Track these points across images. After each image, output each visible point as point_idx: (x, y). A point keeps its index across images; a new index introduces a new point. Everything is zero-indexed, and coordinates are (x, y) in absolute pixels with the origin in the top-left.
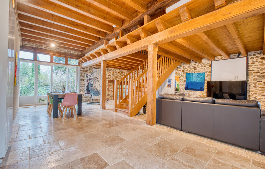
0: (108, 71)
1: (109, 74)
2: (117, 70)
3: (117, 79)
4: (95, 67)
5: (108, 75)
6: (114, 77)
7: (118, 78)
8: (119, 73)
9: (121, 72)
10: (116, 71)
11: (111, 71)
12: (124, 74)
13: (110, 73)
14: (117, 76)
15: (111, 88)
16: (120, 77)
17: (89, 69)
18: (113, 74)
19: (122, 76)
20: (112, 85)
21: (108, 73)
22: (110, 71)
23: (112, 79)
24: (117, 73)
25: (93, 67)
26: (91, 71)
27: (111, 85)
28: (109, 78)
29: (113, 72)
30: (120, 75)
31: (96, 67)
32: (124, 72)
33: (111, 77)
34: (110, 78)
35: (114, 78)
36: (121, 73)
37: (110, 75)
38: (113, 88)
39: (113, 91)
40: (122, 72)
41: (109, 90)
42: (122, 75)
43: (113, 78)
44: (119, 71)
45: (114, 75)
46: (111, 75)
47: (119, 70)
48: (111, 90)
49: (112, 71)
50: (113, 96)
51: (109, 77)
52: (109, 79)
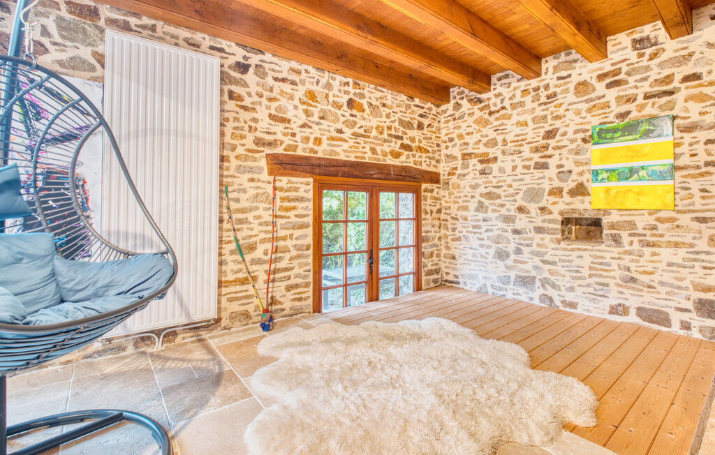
0: (270, 81)
1: (274, 105)
2: (336, 84)
3: (338, 150)
4: (133, 21)
5: (271, 117)
6: (315, 132)
7: (345, 146)
8: (351, 103)
9: (364, 102)
10: (328, 86)
11: (294, 83)
12: (388, 116)
13: (283, 101)
14: (339, 126)
15: (294, 219)
16: (361, 140)
17: (60, 28)
18: (306, 112)
19: (374, 133)
20: (301, 194)
21: (266, 94)
22: (283, 80)
23: (301, 146)
24: (337, 105)
25: (112, 22)
26: (85, 53)
27: (292, 194)
28: (279, 136)
29: (311, 95)
30: (361, 123)
31: (153, 28)
32: (388, 102)
33: (296, 130)
34: (287, 141)
35: (318, 141)
36: (366, 106)
37: (289, 115)
38: (310, 220)
39: (309, 240)
40: (374, 102)
41: (282, 233)
42: (374, 122)
43: (311, 145)
44: (350, 89)
45: (316, 118)
46: (297, 116)
47: (356, 84)
48: (297, 233)
49: (303, 82)
50: (310, 279)
51: (279, 128)
52: (280, 150)
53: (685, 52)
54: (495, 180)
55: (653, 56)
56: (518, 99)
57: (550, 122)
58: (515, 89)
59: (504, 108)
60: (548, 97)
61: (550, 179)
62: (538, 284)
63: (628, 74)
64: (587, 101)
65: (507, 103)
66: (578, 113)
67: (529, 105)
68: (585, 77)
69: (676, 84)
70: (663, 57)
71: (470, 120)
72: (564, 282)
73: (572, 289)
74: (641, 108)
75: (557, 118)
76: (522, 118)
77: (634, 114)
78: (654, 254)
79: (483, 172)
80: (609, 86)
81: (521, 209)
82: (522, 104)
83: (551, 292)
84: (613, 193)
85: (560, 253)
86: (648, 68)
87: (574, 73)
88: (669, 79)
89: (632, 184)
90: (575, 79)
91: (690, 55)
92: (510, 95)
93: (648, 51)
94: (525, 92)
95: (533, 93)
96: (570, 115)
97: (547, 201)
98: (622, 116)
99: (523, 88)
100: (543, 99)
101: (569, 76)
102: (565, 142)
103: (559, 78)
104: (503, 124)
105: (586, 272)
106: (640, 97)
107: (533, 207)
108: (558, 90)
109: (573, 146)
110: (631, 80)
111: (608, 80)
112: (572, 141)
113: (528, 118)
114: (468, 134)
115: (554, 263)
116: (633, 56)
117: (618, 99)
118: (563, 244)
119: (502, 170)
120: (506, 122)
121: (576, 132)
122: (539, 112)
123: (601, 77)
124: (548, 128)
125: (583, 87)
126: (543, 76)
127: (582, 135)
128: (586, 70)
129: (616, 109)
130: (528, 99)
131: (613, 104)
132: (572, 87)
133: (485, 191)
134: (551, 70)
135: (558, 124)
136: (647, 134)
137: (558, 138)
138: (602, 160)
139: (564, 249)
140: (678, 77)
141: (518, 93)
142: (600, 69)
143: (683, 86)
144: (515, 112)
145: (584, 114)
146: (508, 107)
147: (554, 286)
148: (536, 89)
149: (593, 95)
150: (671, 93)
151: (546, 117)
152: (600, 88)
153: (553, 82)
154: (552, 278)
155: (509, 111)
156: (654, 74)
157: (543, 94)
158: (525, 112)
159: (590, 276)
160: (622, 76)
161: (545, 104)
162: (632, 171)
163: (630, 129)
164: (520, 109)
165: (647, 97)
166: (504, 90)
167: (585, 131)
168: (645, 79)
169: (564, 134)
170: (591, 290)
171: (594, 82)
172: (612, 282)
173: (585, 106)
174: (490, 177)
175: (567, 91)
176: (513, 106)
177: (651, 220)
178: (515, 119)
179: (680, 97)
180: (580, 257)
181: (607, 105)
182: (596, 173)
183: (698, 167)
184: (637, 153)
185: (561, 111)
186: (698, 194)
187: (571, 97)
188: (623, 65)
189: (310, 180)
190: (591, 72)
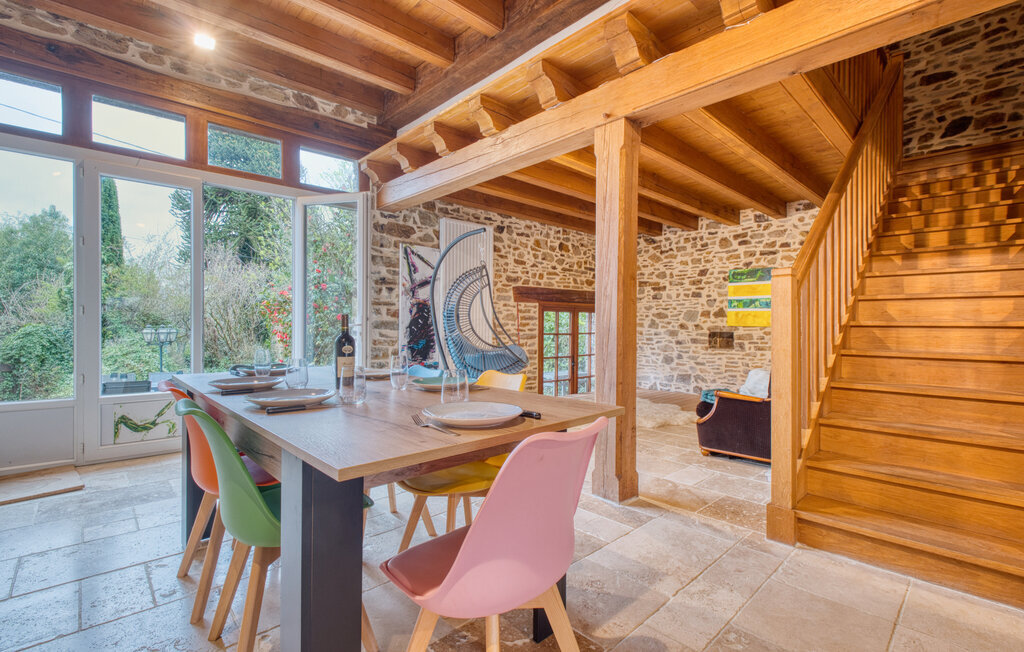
0: (514, 236)
1: (517, 252)
2: (552, 233)
3: (553, 281)
4: (449, 207)
5: (516, 261)
6: (539, 270)
7: (558, 279)
8: (561, 246)
9: (569, 244)
10: (548, 235)
11: (528, 236)
12: (585, 253)
13: (522, 249)
14: (554, 264)
15: (527, 332)
16: (567, 273)
17: (421, 218)
18: (534, 255)
19: (576, 267)
20: (531, 314)
21: (513, 245)
22: (522, 234)
23: (532, 280)
24: (553, 249)
25: (441, 210)
26: (430, 231)
27: (526, 315)
28: (520, 274)
29: (537, 243)
30: (567, 260)
31: (458, 211)
32: (585, 243)
33: (529, 269)
34: (524, 277)
35: (541, 276)
36: (570, 247)
37: (525, 259)
38: (536, 332)
39: (536, 347)
40: (576, 244)
41: (522, 341)
42: (575, 259)
43: (537, 279)
44: (561, 235)
45: (540, 260)
46: (529, 259)
47: (564, 231)
48: (530, 342)
49: (532, 235)
50: (537, 375)
51: (519, 268)
52: (520, 284)
53: (782, 229)
54: (664, 304)
55: (766, 228)
56: (682, 244)
57: (703, 264)
58: (680, 236)
59: (671, 250)
60: (702, 246)
61: (702, 305)
62: (693, 379)
63: (752, 237)
64: (727, 252)
65: (674, 246)
66: (721, 259)
67: (689, 250)
68: (726, 235)
69: (777, 248)
70: (772, 229)
71: (646, 256)
72: (709, 377)
73: (714, 381)
74: (758, 260)
75: (707, 261)
76: (684, 259)
77: (754, 264)
78: (762, 355)
79: (655, 297)
80: (740, 244)
81: (682, 326)
82: (684, 248)
83: (702, 385)
84: (740, 316)
85: (708, 356)
86: (762, 235)
87: (720, 231)
88: (773, 244)
89: (750, 310)
90: (720, 236)
91: (785, 231)
92: (676, 240)
93: (763, 224)
94: (687, 240)
95: (692, 242)
96: (716, 260)
97: (700, 320)
98: (747, 264)
99: (685, 237)
100: (699, 247)
101: (716, 233)
102: (712, 280)
103: (710, 233)
104: (670, 262)
105: (723, 369)
106: (758, 253)
107: (690, 325)
108: (709, 242)
109: (717, 282)
110: (753, 241)
111: (740, 240)
112: (717, 279)
113: (688, 259)
114: (644, 266)
115: (703, 364)
116: (754, 225)
117: (745, 253)
118: (710, 351)
119: (669, 296)
120: (673, 260)
121: (719, 273)
122: (696, 256)
123: (736, 237)
124: (702, 268)
125: (724, 242)
126: (699, 230)
127: (723, 275)
128: (726, 230)
129: (744, 260)
130: (689, 245)
131: (742, 256)
132: (718, 240)
133: (657, 312)
134: (704, 226)
135: (708, 266)
136: (761, 279)
137: (708, 275)
138: (735, 293)
139: (710, 354)
140: (778, 244)
141: (682, 240)
142: (736, 231)
143: (781, 249)
144: (679, 254)
145: (724, 261)
146: (675, 249)
147: (703, 380)
148: (695, 239)
149: (731, 248)
150: (774, 253)
151: (700, 260)
152: (735, 244)
153: (706, 236)
154: (702, 375)
155: (675, 252)
156: (767, 240)
157: (699, 243)
158: (686, 255)
159: (726, 371)
160: (748, 238)
161: (700, 250)
162: (752, 302)
163: (752, 274)
164: (683, 252)
165: (762, 254)
166: (672, 236)
167: (725, 273)
168: (761, 242)
169: (712, 274)
170: (726, 381)
171: (731, 239)
172: (738, 374)
173: (725, 255)
174: (661, 301)
175: (714, 243)
176: (679, 249)
177: (761, 333)
178: (679, 259)
179: (779, 256)
180: (720, 359)
181: (738, 257)
182: (730, 302)
184: (754, 290)
185: (710, 257)
187: (717, 248)
188: (749, 231)
189: (537, 304)
190: (730, 232)
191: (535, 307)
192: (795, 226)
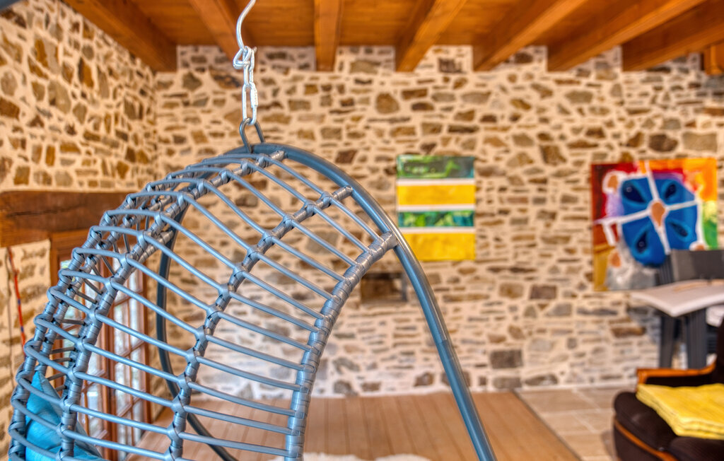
53: (483, 90)
54: (263, 218)
55: (458, 85)
56: (300, 95)
57: (345, 139)
58: (296, 79)
59: (277, 104)
60: (344, 103)
61: (347, 221)
62: (331, 368)
63: (435, 98)
64: (392, 121)
65: (283, 98)
66: (380, 133)
67: (316, 109)
68: (388, 88)
69: (476, 122)
70: (468, 88)
71: (218, 113)
72: (362, 360)
73: (373, 366)
74: (446, 141)
75: (355, 135)
76: (306, 126)
77: (439, 148)
78: (457, 310)
79: (241, 203)
80: (416, 107)
81: (304, 265)
82: (305, 105)
83: (349, 376)
84: (420, 241)
85: (359, 321)
86: (452, 98)
87: (377, 79)
88: (469, 115)
89: (438, 230)
90: (376, 89)
91: (489, 94)
92: (288, 86)
93: (453, 78)
94: (311, 89)
95: (321, 93)
96: (370, 135)
97: (342, 250)
98: (428, 148)
99: (307, 81)
100: (336, 105)
101: (370, 82)
102: (364, 171)
103: (358, 81)
104: (275, 130)
105: (389, 341)
106: (445, 129)
107: (322, 260)
108: (356, 97)
109: (374, 177)
110: (439, 106)
111: (414, 101)
112: (374, 170)
113: (316, 128)
114: (215, 135)
115: (351, 336)
116: (439, 77)
117: (425, 126)
118: (363, 310)
119: (275, 202)
120: (281, 126)
121: (379, 159)
122: (330, 121)
123: (407, 94)
124: (343, 148)
125: (385, 102)
126: (336, 73)
127: (383, 165)
128: (388, 80)
129: (421, 138)
130: (315, 100)
131: (419, 131)
132: (373, 97)
133: (247, 234)
134: (347, 67)
135: (355, 144)
136: (453, 174)
137: (355, 163)
138: (410, 199)
139: (365, 316)
140: (479, 115)
141: (300, 87)
142: (405, 83)
143: (482, 126)
144: (295, 115)
145: (387, 137)
146: (285, 104)
147: (353, 367)
148: (327, 88)
149: (398, 115)
150: (471, 130)
151: (337, 132)
152: (405, 107)
153: (350, 85)
154: (350, 357)
155: (286, 111)
156: (459, 106)
157: (337, 98)
158: (310, 118)
159: (395, 345)
160: (428, 100)
161: (339, 112)
162: (441, 216)
163: (436, 166)
164: (302, 112)
165: (452, 130)
166: (279, 78)
167: (389, 160)
168: (449, 109)
169: (364, 160)
170: (395, 363)
171: (398, 97)
172: (417, 349)
173: (387, 127)
174: (256, 212)
175: (366, 101)
176: (294, 105)
177: (454, 272)
178: (295, 125)
179: (480, 136)
180: (383, 323)
181: (411, 131)
182: (402, 216)
183: (492, 215)
185: (360, 127)
186: (493, 243)
187: (371, 111)
188: (429, 86)
189: (46, 244)
190: (396, 83)
191: (42, 255)
192: (504, 89)
